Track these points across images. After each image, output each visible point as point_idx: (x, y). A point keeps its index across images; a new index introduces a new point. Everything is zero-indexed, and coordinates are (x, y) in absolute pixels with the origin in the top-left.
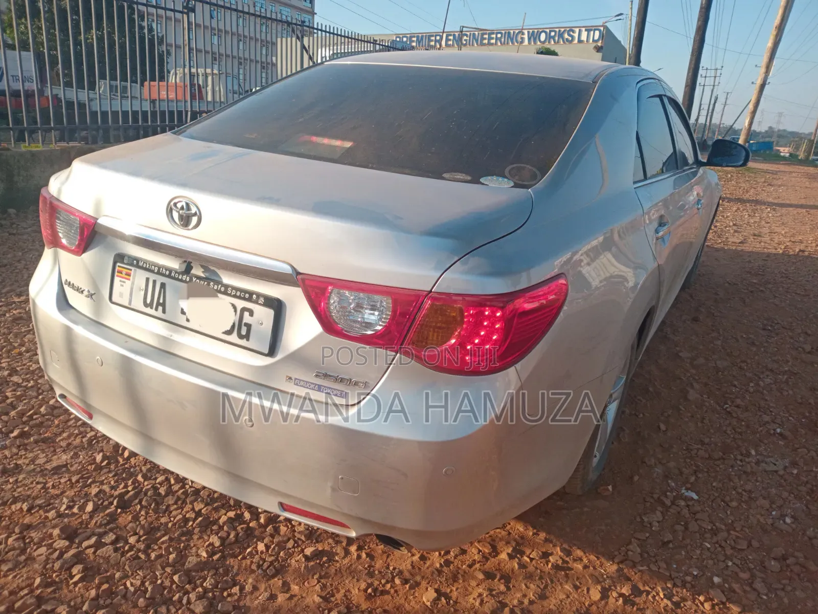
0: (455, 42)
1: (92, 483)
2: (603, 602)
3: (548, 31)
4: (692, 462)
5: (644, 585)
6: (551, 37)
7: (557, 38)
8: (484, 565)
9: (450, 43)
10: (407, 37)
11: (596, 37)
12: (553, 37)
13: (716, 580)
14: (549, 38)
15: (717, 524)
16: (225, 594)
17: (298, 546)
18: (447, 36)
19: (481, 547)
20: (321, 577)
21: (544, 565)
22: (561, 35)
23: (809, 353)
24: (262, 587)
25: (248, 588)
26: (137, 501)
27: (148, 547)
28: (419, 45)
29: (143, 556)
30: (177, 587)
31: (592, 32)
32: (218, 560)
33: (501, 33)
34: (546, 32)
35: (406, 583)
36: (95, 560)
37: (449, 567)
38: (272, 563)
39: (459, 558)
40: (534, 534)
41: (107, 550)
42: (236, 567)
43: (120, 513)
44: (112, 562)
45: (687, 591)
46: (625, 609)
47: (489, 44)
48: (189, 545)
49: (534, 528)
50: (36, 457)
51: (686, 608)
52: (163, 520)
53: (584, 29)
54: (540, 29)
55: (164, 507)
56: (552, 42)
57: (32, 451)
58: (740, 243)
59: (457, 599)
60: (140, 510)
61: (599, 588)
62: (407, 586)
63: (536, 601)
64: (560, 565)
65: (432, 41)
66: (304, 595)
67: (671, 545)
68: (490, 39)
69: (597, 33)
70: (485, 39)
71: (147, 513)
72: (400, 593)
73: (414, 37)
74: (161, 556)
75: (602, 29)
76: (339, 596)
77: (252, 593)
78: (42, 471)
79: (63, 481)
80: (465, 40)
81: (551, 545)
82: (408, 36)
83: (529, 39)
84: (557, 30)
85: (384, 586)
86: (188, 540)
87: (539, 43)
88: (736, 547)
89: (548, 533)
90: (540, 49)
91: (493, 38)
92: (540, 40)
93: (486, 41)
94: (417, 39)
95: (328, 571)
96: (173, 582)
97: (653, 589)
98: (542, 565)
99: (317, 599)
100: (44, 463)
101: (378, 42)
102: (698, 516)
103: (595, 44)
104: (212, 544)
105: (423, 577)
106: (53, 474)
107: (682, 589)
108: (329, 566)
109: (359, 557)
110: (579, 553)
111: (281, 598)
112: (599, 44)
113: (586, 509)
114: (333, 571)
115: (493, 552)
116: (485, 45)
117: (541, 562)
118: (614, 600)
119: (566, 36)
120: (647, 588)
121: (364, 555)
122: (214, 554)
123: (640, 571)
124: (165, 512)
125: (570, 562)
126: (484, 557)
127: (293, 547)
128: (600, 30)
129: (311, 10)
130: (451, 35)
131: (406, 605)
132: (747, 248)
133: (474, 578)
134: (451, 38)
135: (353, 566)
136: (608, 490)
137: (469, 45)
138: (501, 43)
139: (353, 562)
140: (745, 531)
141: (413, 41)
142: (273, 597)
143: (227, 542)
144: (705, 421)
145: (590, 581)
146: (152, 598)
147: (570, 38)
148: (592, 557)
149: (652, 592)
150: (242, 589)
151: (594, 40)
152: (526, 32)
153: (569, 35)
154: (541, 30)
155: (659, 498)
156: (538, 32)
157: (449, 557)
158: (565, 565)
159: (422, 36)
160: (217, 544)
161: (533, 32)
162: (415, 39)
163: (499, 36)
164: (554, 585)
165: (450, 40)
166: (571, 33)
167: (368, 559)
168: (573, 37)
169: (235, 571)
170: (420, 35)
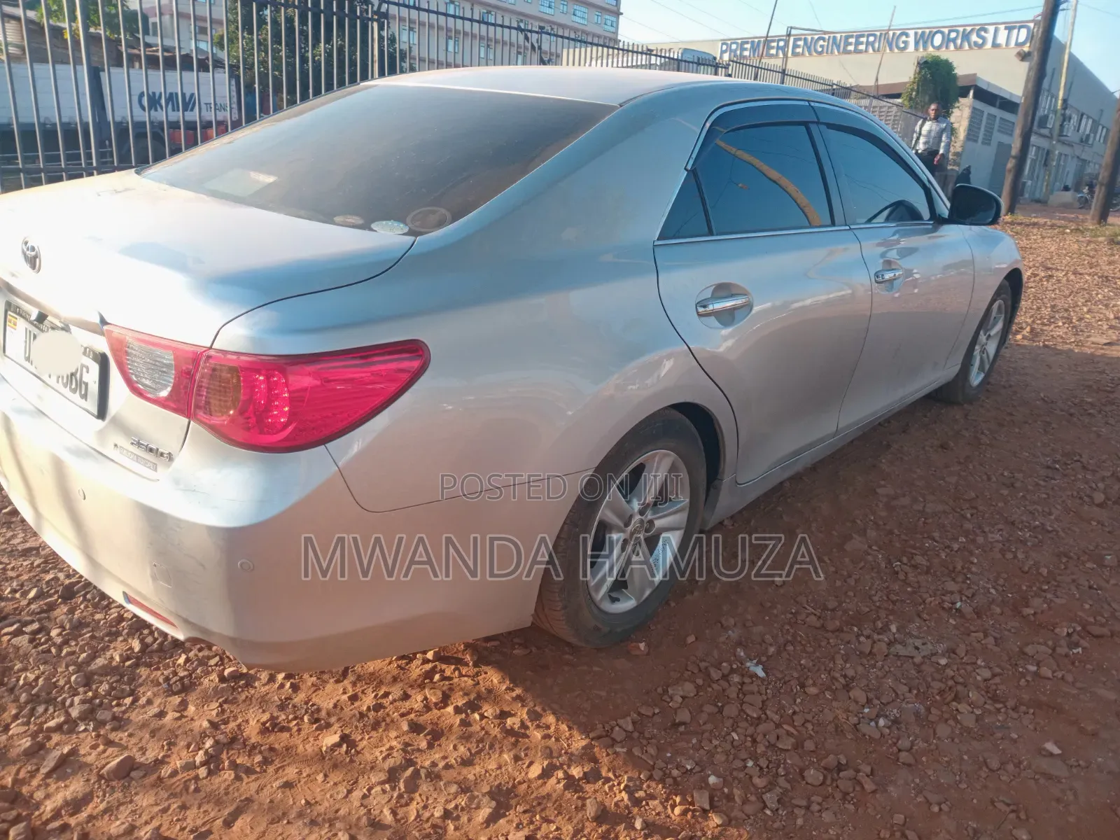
0: (806, 49)
1: (51, 569)
2: (540, 782)
3: (946, 31)
4: (791, 630)
5: (609, 770)
6: (949, 40)
7: (959, 42)
8: (420, 715)
9: (799, 50)
10: (737, 43)
11: (1022, 39)
12: (954, 40)
13: (712, 780)
14: (947, 41)
15: (768, 712)
16: (114, 703)
17: (222, 664)
18: (795, 40)
19: (431, 695)
20: (225, 702)
21: (494, 726)
22: (966, 36)
23: (1100, 505)
24: (157, 701)
25: (143, 700)
26: (83, 593)
27: (66, 642)
28: (754, 55)
29: (53, 650)
30: (69, 688)
31: (1015, 31)
32: (129, 667)
33: (875, 35)
34: (942, 33)
35: (315, 723)
36: (6, 648)
37: (377, 712)
38: (182, 678)
39: (397, 703)
40: (508, 689)
41: (22, 641)
42: (144, 677)
43: (61, 603)
44: (21, 652)
45: (663, 787)
46: (563, 794)
47: (857, 51)
48: (108, 646)
49: (512, 681)
50: (14, 537)
51: (647, 807)
52: (98, 617)
53: (1002, 27)
54: (934, 28)
55: (106, 603)
56: (952, 47)
57: (13, 530)
58: (1105, 344)
59: (363, 749)
60: (81, 603)
61: (546, 763)
62: (315, 726)
63: (456, 765)
64: (516, 729)
65: (773, 48)
66: (196, 718)
67: (682, 729)
68: (858, 43)
69: (1024, 32)
70: (851, 44)
71: (86, 607)
72: (303, 733)
73: (747, 43)
74: (73, 653)
75: (1032, 25)
76: (232, 725)
77: (144, 706)
78: (12, 551)
79: (25, 563)
80: (822, 46)
81: (520, 705)
82: (739, 41)
83: (917, 43)
84: (961, 29)
85: (289, 722)
86: (110, 642)
87: (931, 49)
88: (778, 745)
89: (526, 690)
90: (923, 57)
91: (862, 43)
92: (933, 46)
93: (851, 48)
94: (752, 46)
95: (238, 696)
96: (69, 682)
97: (616, 777)
98: (492, 725)
99: (205, 724)
100: (18, 544)
101: (654, 53)
102: (748, 698)
103: (1018, 49)
104: (131, 649)
105: (339, 719)
106: (22, 556)
107: (657, 784)
108: (243, 691)
109: (282, 686)
110: (551, 719)
111: (171, 716)
112: (1026, 49)
113: (595, 669)
114: (243, 697)
115: (441, 702)
116: (849, 52)
117: (492, 723)
118: (555, 781)
119: (974, 38)
120: (611, 775)
121: (288, 685)
122: (128, 658)
123: (615, 753)
124: (105, 608)
125: (531, 728)
126: (425, 706)
127: (216, 665)
128: (1028, 28)
129: (615, 9)
130: (800, 39)
131: (301, 746)
132: (1114, 353)
133: (398, 728)
134: (801, 43)
135: (269, 696)
136: (639, 648)
137: (827, 53)
138: (874, 50)
139: (273, 690)
140: (807, 728)
141: (746, 49)
142: (161, 714)
143: (149, 649)
144: (848, 580)
145: (540, 754)
146: (37, 695)
147: (980, 41)
148: (564, 727)
149: (613, 781)
150: (135, 701)
151: (1017, 44)
152: (912, 33)
153: (979, 36)
154: (935, 30)
155: (706, 668)
156: (930, 32)
157: (384, 701)
158: (523, 731)
159: (759, 42)
160: (137, 649)
161: (923, 33)
162: (748, 46)
163: (871, 39)
164: (491, 752)
165: (799, 46)
166: (983, 33)
167: (290, 690)
168: (984, 39)
169: (140, 681)
170: (756, 40)
